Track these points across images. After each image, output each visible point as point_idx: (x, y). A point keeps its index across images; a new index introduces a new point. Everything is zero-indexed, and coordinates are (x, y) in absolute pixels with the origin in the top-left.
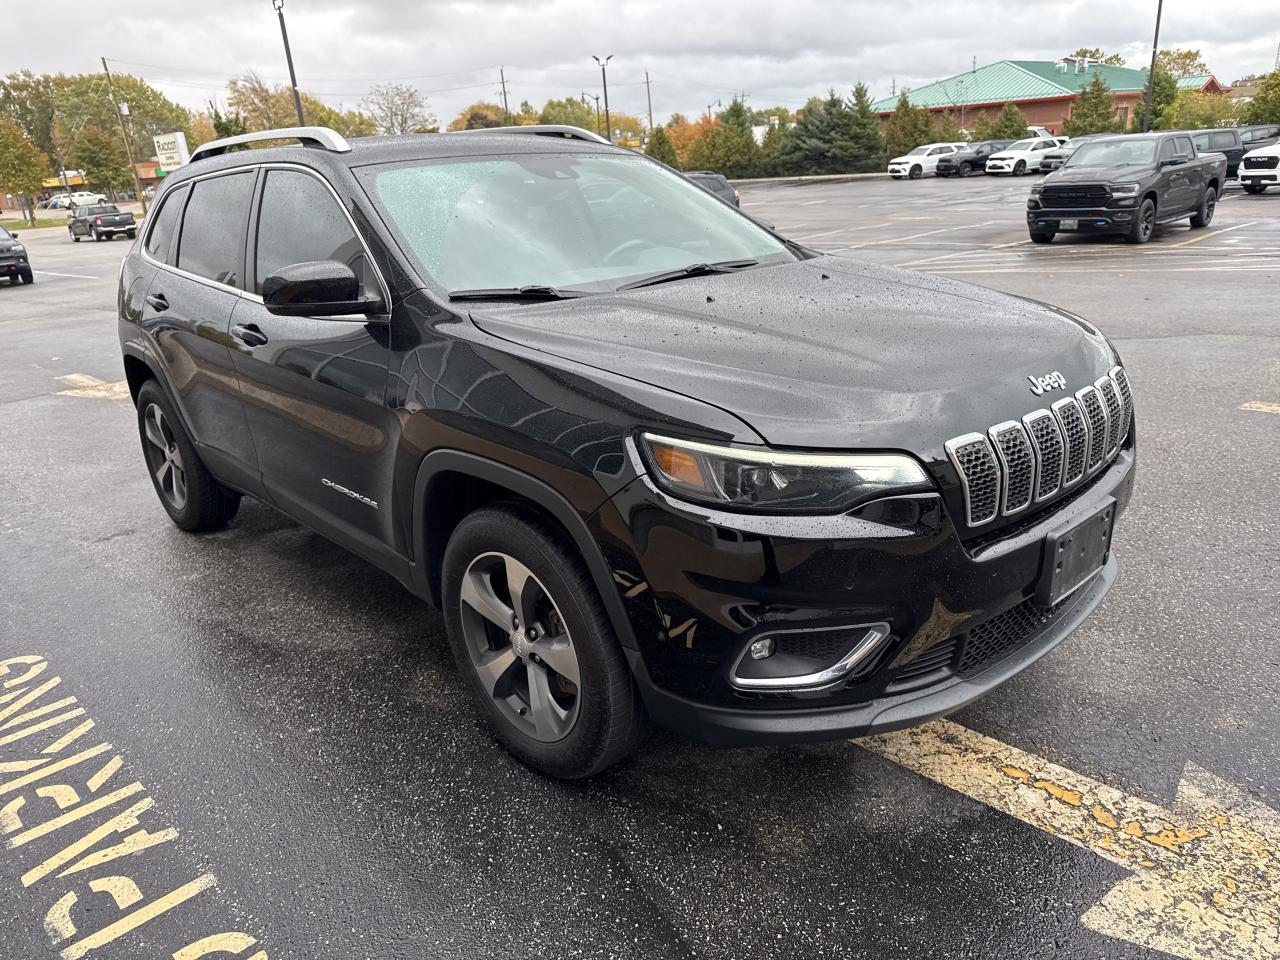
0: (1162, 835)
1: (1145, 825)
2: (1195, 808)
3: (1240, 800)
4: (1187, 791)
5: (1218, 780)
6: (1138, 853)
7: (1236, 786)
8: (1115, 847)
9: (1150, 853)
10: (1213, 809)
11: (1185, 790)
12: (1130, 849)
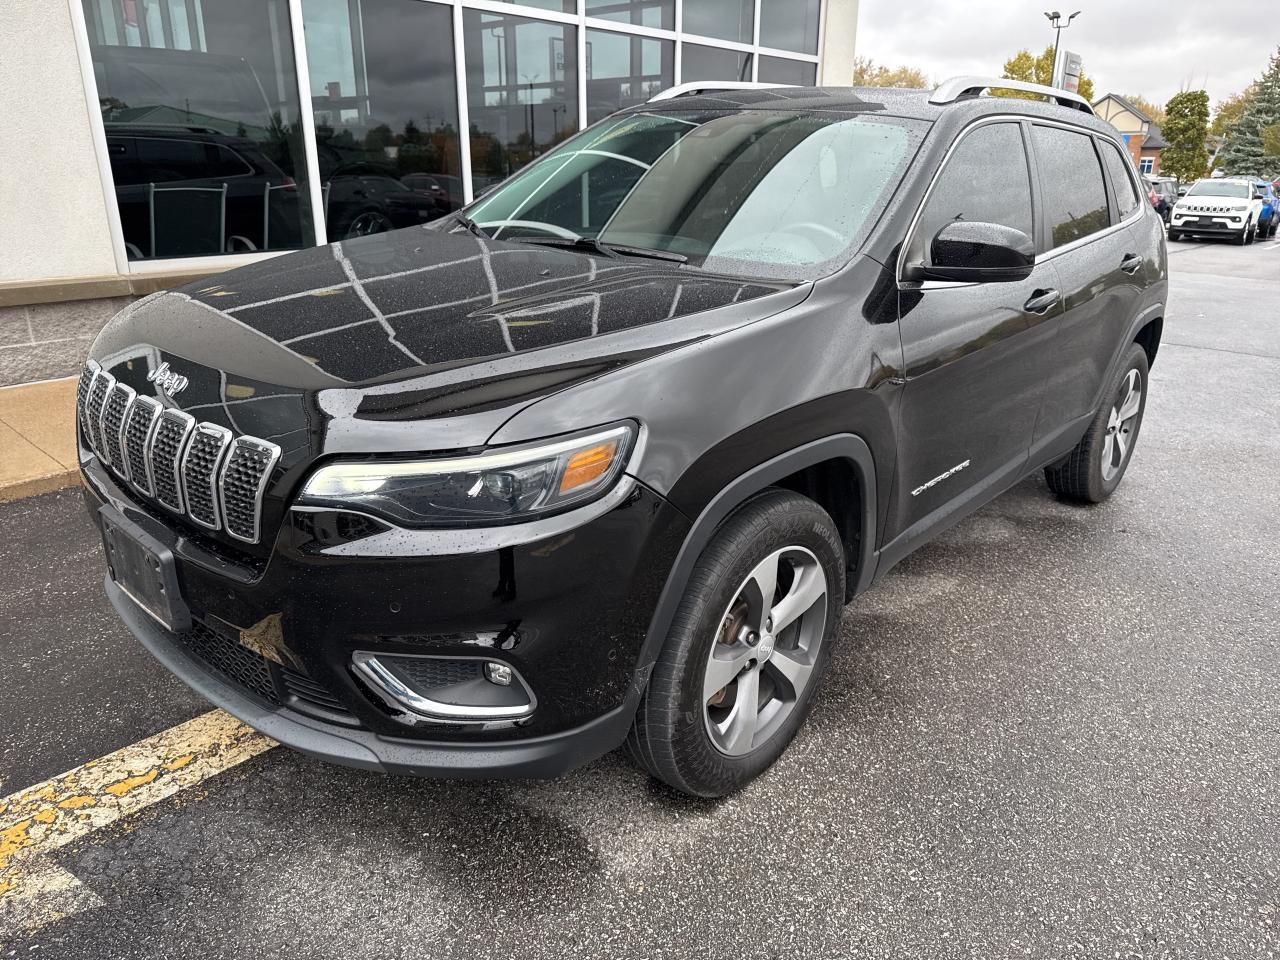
0: (23, 834)
1: (45, 826)
2: (34, 875)
3: (13, 921)
4: (61, 881)
5: (56, 916)
6: (18, 808)
7: (35, 928)
8: (38, 796)
9: (11, 816)
10: (21, 889)
11: (64, 878)
12: (26, 804)
